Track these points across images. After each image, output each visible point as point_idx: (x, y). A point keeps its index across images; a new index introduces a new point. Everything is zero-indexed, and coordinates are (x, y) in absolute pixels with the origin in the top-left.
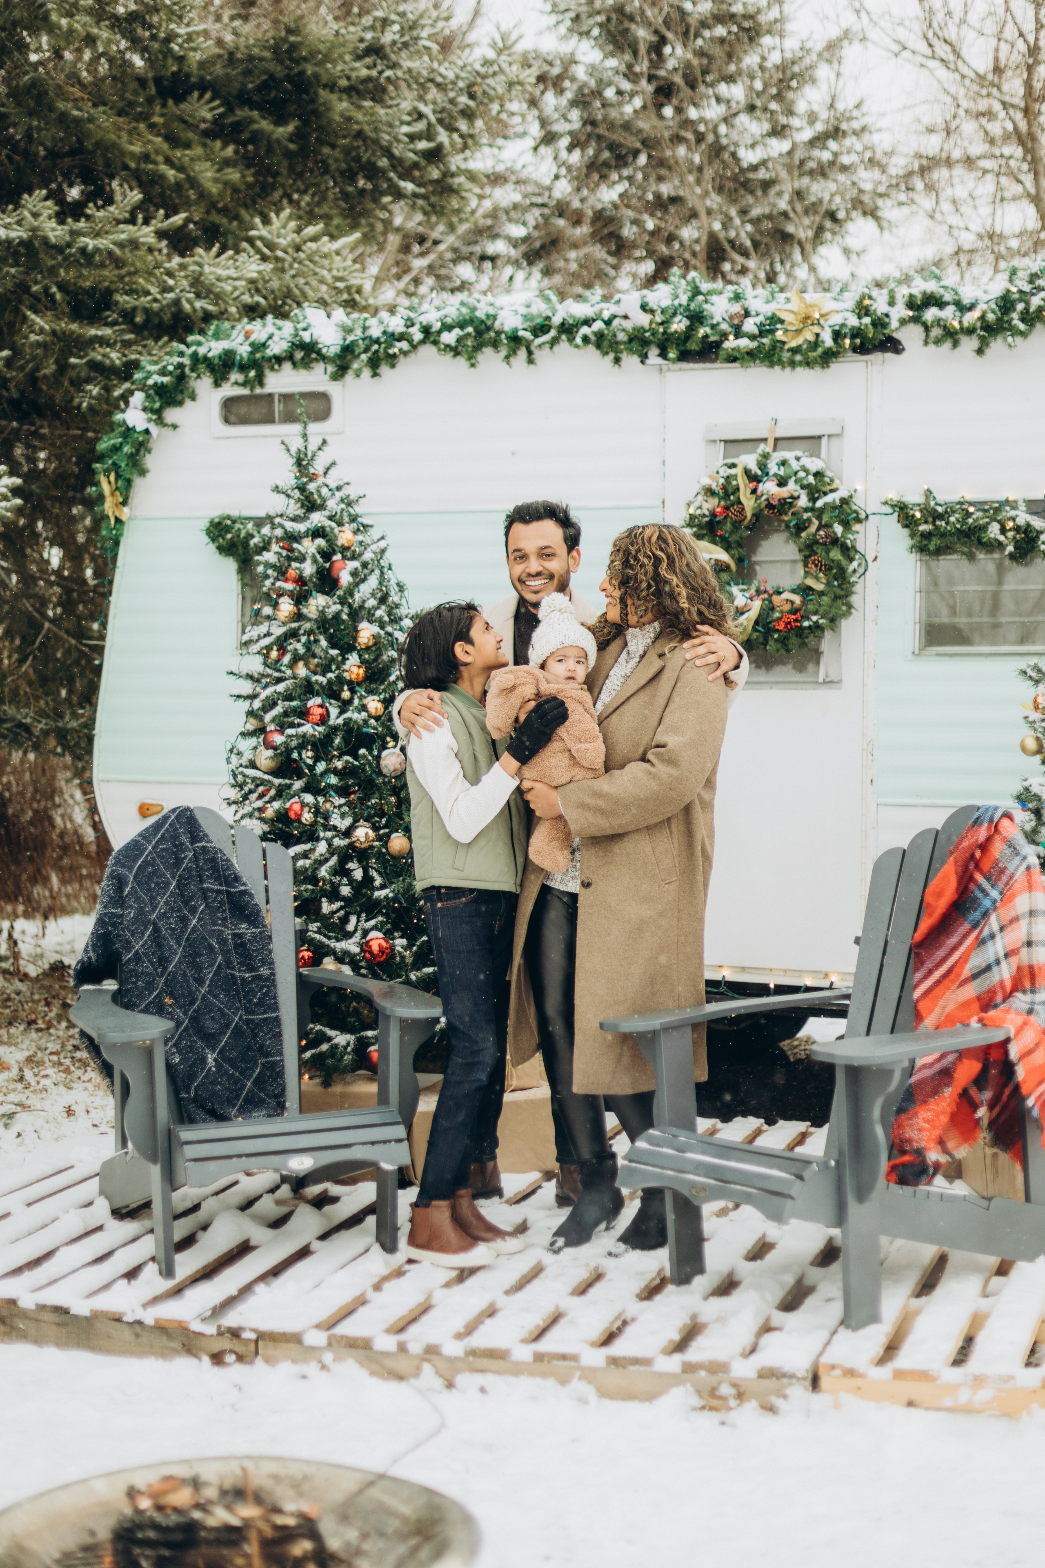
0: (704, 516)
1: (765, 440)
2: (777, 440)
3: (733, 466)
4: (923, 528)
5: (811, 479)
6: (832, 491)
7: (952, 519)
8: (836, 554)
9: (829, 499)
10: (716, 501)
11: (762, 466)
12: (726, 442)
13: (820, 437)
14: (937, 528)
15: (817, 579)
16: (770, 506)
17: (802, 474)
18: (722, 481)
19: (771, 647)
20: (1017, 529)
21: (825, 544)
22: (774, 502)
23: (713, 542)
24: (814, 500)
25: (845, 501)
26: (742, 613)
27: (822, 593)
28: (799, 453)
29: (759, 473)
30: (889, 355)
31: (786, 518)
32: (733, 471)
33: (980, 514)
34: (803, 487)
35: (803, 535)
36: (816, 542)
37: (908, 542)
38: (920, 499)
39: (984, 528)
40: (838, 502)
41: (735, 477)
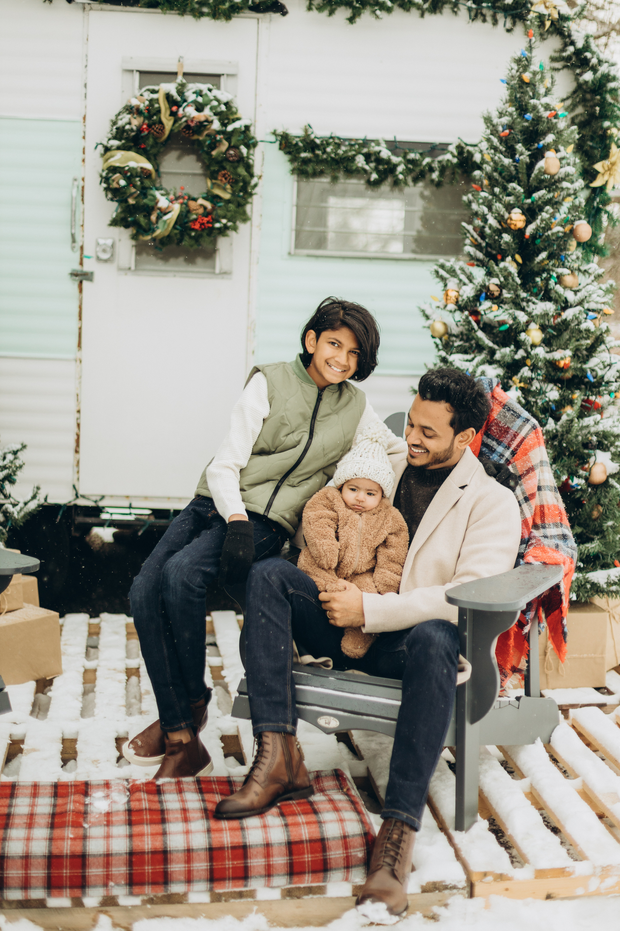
0: (132, 130)
1: (176, 74)
2: (185, 74)
3: (154, 92)
4: (303, 155)
5: (223, 108)
6: (238, 119)
7: (329, 149)
8: (241, 171)
9: (237, 125)
10: (141, 119)
11: (181, 92)
12: (141, 72)
13: (219, 76)
14: (317, 156)
15: (225, 189)
16: (188, 127)
17: (215, 103)
18: (147, 103)
19: (186, 242)
20: (379, 161)
21: (232, 162)
22: (192, 125)
23: (137, 152)
24: (225, 125)
25: (247, 128)
26: (166, 214)
27: (228, 201)
28: (210, 86)
29: (179, 99)
30: (278, 15)
31: (201, 138)
32: (155, 96)
33: (348, 148)
34: (215, 114)
35: (214, 153)
36: (226, 159)
37: (289, 166)
38: (300, 133)
39: (352, 159)
40: (243, 129)
41: (157, 101)
